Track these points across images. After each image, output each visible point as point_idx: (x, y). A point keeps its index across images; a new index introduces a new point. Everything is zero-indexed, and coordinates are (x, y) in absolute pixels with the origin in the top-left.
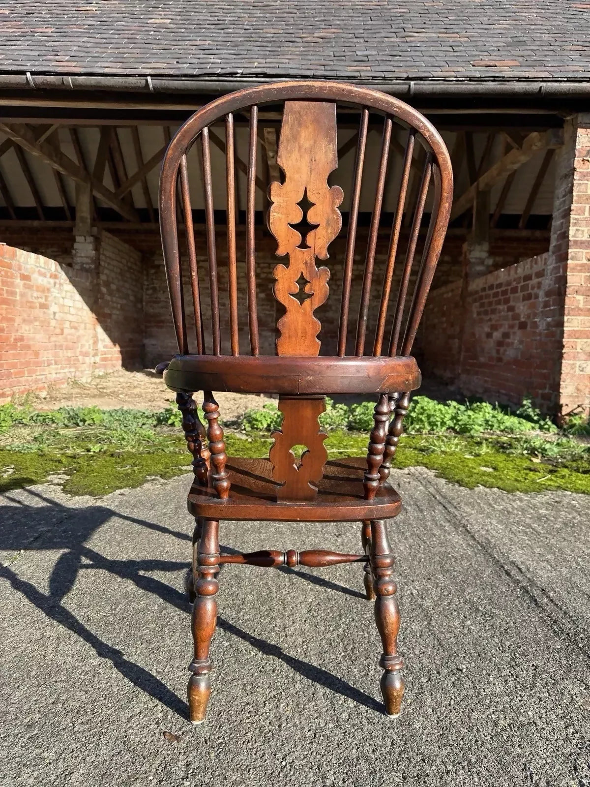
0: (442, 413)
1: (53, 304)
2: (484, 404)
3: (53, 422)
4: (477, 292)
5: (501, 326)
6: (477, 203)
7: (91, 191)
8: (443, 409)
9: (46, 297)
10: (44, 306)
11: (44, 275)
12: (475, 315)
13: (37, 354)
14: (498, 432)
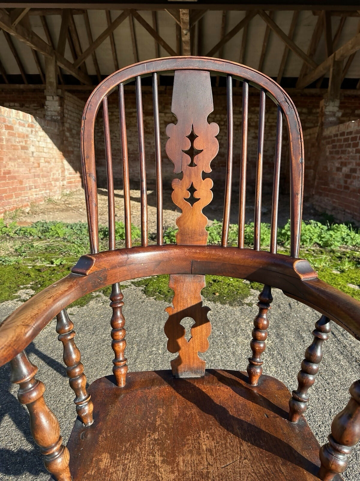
0: (310, 232)
1: (31, 146)
2: (341, 225)
3: (31, 235)
4: (330, 137)
5: (349, 163)
6: (333, 70)
7: (56, 62)
8: (311, 229)
9: (26, 141)
10: (24, 148)
11: (23, 125)
12: (328, 154)
13: (21, 182)
14: (351, 247)
